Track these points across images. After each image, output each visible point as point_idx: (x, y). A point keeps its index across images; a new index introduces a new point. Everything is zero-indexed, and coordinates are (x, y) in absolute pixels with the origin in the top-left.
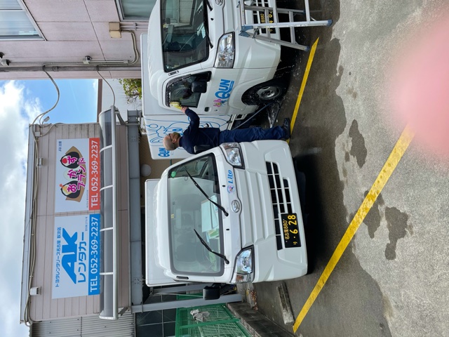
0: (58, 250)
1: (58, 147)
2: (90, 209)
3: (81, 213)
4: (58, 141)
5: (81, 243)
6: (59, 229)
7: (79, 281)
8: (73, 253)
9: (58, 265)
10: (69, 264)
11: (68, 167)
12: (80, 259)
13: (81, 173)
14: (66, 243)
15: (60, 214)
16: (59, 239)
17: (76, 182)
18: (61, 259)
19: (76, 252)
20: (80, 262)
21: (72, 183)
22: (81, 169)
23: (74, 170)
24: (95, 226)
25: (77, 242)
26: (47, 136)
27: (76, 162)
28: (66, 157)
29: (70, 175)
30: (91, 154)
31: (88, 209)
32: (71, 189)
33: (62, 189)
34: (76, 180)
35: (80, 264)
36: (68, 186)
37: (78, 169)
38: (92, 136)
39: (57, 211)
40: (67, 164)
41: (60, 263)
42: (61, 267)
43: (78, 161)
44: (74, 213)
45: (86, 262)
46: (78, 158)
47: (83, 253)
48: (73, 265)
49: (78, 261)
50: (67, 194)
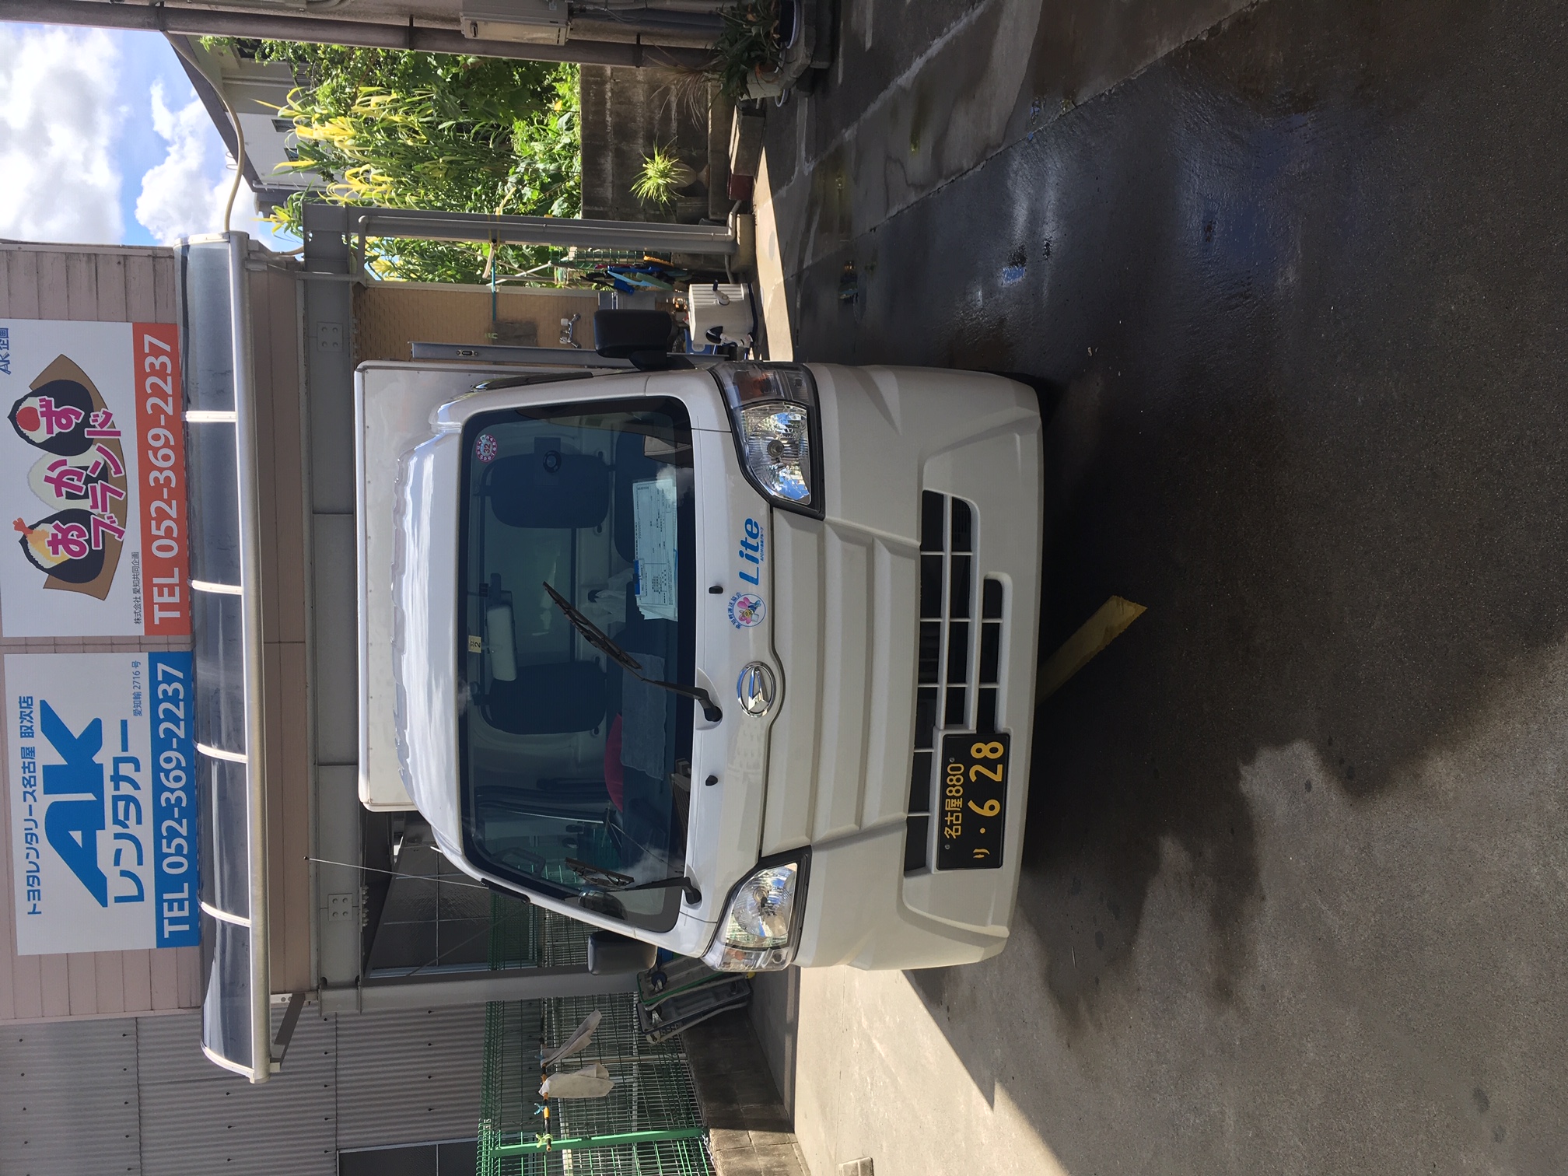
0: (27, 782)
2: (150, 627)
3: (112, 645)
5: (117, 761)
6: (26, 702)
7: (118, 899)
8: (89, 797)
9: (30, 837)
10: (77, 836)
11: (46, 446)
12: (116, 821)
13: (104, 475)
14: (57, 759)
15: (26, 646)
16: (28, 743)
17: (82, 516)
18: (40, 815)
19: (100, 794)
20: (119, 829)
21: (65, 516)
22: (101, 458)
23: (73, 461)
24: (174, 700)
25: (104, 757)
27: (80, 428)
28: (34, 403)
29: (58, 483)
30: (141, 397)
31: (140, 630)
32: (66, 543)
33: (24, 542)
34: (85, 505)
35: (117, 836)
36: (50, 529)
37: (91, 457)
38: (144, 311)
39: (10, 630)
40: (41, 435)
41: (41, 832)
42: (44, 845)
43: (86, 423)
44: (85, 645)
45: (145, 832)
46: (89, 408)
47: (129, 799)
48: (90, 840)
49: (111, 828)
50: (49, 564)
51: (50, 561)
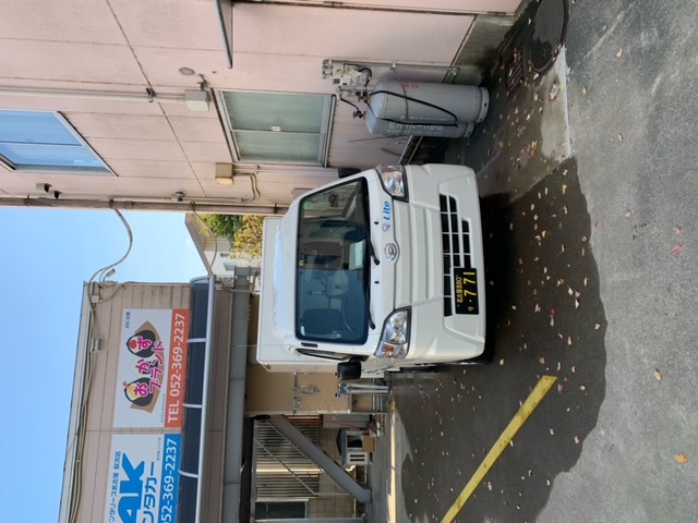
0: (114, 488)
1: (124, 320)
2: (167, 425)
3: (152, 431)
4: (125, 311)
5: (148, 479)
6: (118, 454)
8: (136, 495)
9: (112, 511)
10: (129, 512)
11: (137, 354)
12: (145, 506)
13: (156, 365)
14: (126, 478)
15: (121, 431)
16: (116, 471)
17: (147, 380)
18: (117, 503)
19: (140, 494)
20: (146, 509)
21: (141, 380)
22: (156, 358)
23: (146, 360)
24: (172, 454)
25: (143, 478)
26: (110, 302)
27: (150, 347)
28: (136, 338)
29: (140, 368)
30: (173, 335)
31: (162, 425)
32: (140, 390)
33: (125, 390)
34: (148, 376)
35: (145, 512)
36: (135, 385)
37: (153, 358)
38: (177, 305)
39: (116, 425)
40: (136, 350)
41: (116, 510)
42: (117, 516)
43: (152, 345)
44: (142, 431)
45: (155, 511)
46: (154, 340)
47: (151, 496)
48: (134, 514)
49: (143, 509)
50: (133, 399)
51: (134, 397)
